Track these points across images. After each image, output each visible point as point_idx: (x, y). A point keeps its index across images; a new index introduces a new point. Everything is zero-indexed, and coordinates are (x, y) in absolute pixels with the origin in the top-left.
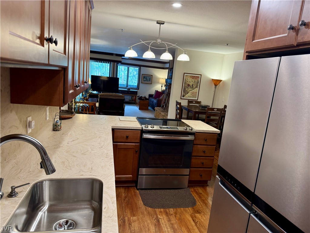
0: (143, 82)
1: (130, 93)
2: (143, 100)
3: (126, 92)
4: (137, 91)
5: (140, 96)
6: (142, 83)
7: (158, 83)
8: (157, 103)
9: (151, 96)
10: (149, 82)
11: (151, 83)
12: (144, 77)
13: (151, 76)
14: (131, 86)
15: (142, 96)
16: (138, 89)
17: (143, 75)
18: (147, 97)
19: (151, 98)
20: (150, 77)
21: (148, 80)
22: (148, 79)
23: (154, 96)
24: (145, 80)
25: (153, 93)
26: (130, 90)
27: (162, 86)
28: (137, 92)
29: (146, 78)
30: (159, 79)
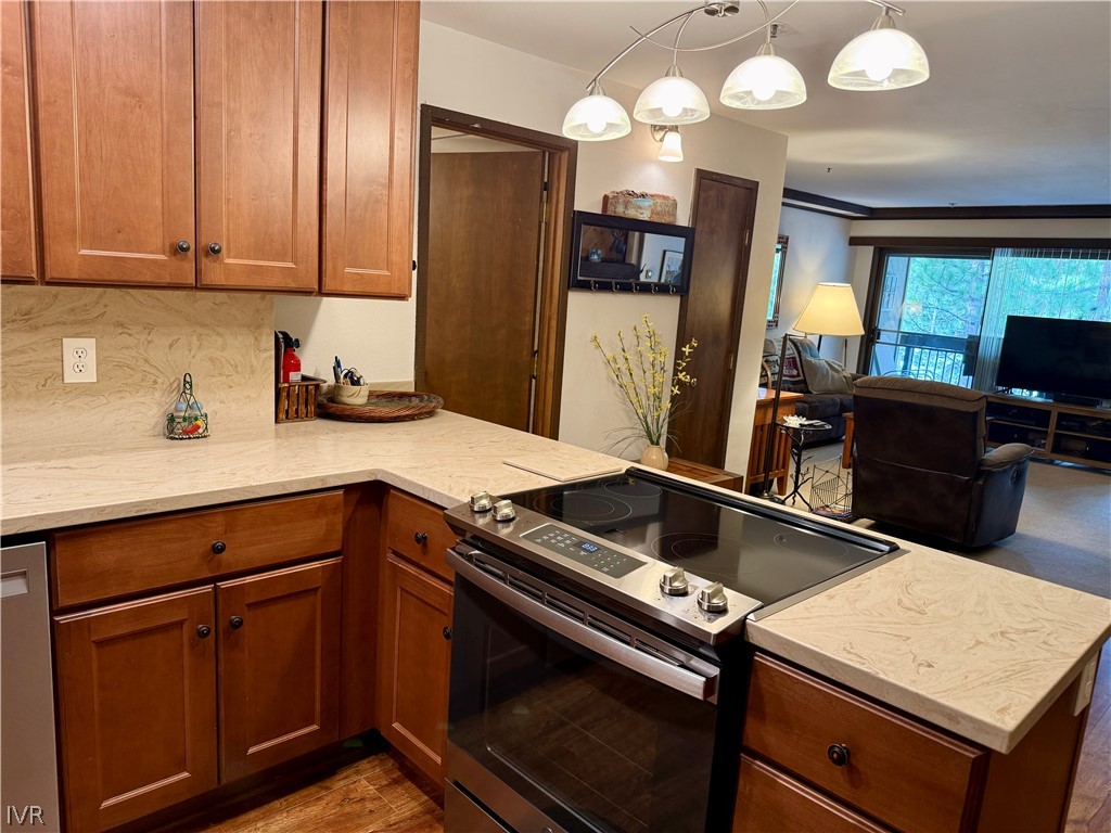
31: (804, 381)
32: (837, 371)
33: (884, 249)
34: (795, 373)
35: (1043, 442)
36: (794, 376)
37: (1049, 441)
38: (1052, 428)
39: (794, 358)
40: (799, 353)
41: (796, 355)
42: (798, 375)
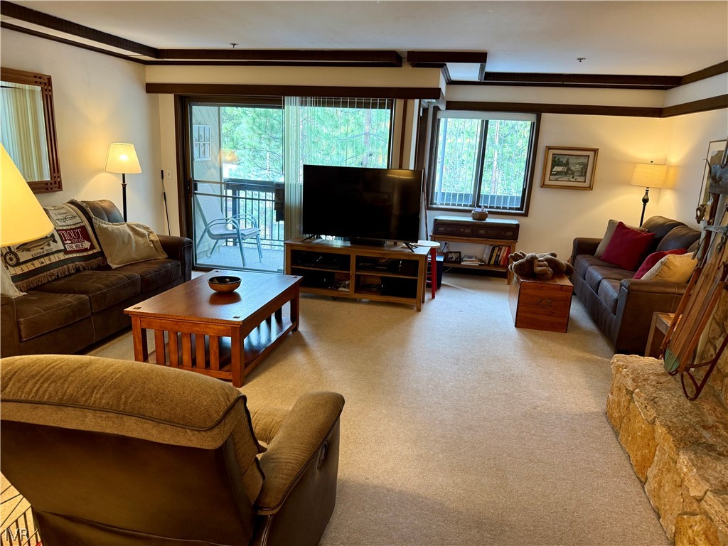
0: (547, 182)
1: (482, 232)
2: (540, 277)
3: (468, 231)
4: (518, 226)
5: (528, 255)
6: (543, 185)
7: (627, 183)
8: (621, 305)
9: (584, 247)
10: (582, 179)
11: (587, 184)
12: (554, 161)
13: (591, 154)
14: (492, 201)
15: (534, 258)
16: (526, 215)
17: (552, 152)
18: (564, 257)
19: (583, 261)
20: (583, 160)
21: (573, 173)
22: (575, 168)
23: (600, 249)
24: (558, 173)
25: (598, 231)
26: (488, 220)
27: (645, 201)
28: (515, 230)
29: (567, 164)
30: (635, 163)
31: (101, 254)
32: (142, 235)
33: (186, 98)
34: (87, 245)
35: (347, 283)
36: (86, 250)
37: (352, 282)
38: (352, 271)
39: (83, 228)
40: (90, 220)
41: (86, 223)
42: (92, 247)
